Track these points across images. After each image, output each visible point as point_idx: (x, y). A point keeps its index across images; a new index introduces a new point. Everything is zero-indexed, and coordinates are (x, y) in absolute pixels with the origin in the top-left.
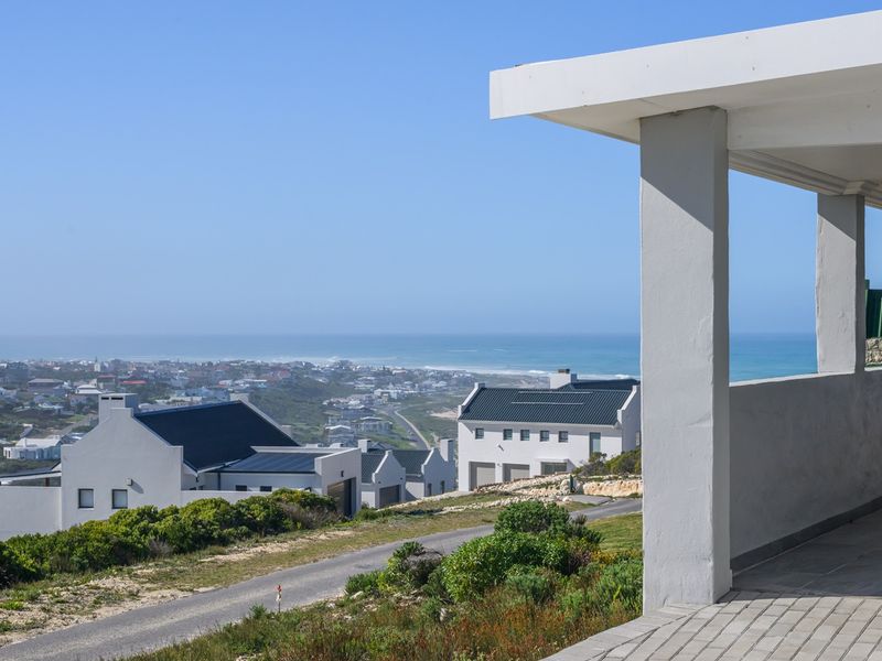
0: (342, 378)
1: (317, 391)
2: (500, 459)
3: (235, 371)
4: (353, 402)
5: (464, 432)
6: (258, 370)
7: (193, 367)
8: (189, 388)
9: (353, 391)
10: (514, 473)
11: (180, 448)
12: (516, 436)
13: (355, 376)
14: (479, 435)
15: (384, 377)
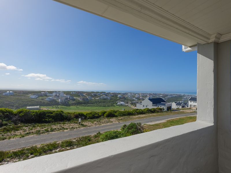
0: (184, 96)
1: (182, 97)
2: (193, 105)
3: (174, 95)
4: (185, 98)
5: (189, 102)
6: (176, 95)
7: (171, 94)
8: (170, 96)
9: (185, 97)
10: (195, 106)
11: (152, 102)
12: (195, 102)
13: (185, 95)
14: (191, 102)
15: (188, 96)
